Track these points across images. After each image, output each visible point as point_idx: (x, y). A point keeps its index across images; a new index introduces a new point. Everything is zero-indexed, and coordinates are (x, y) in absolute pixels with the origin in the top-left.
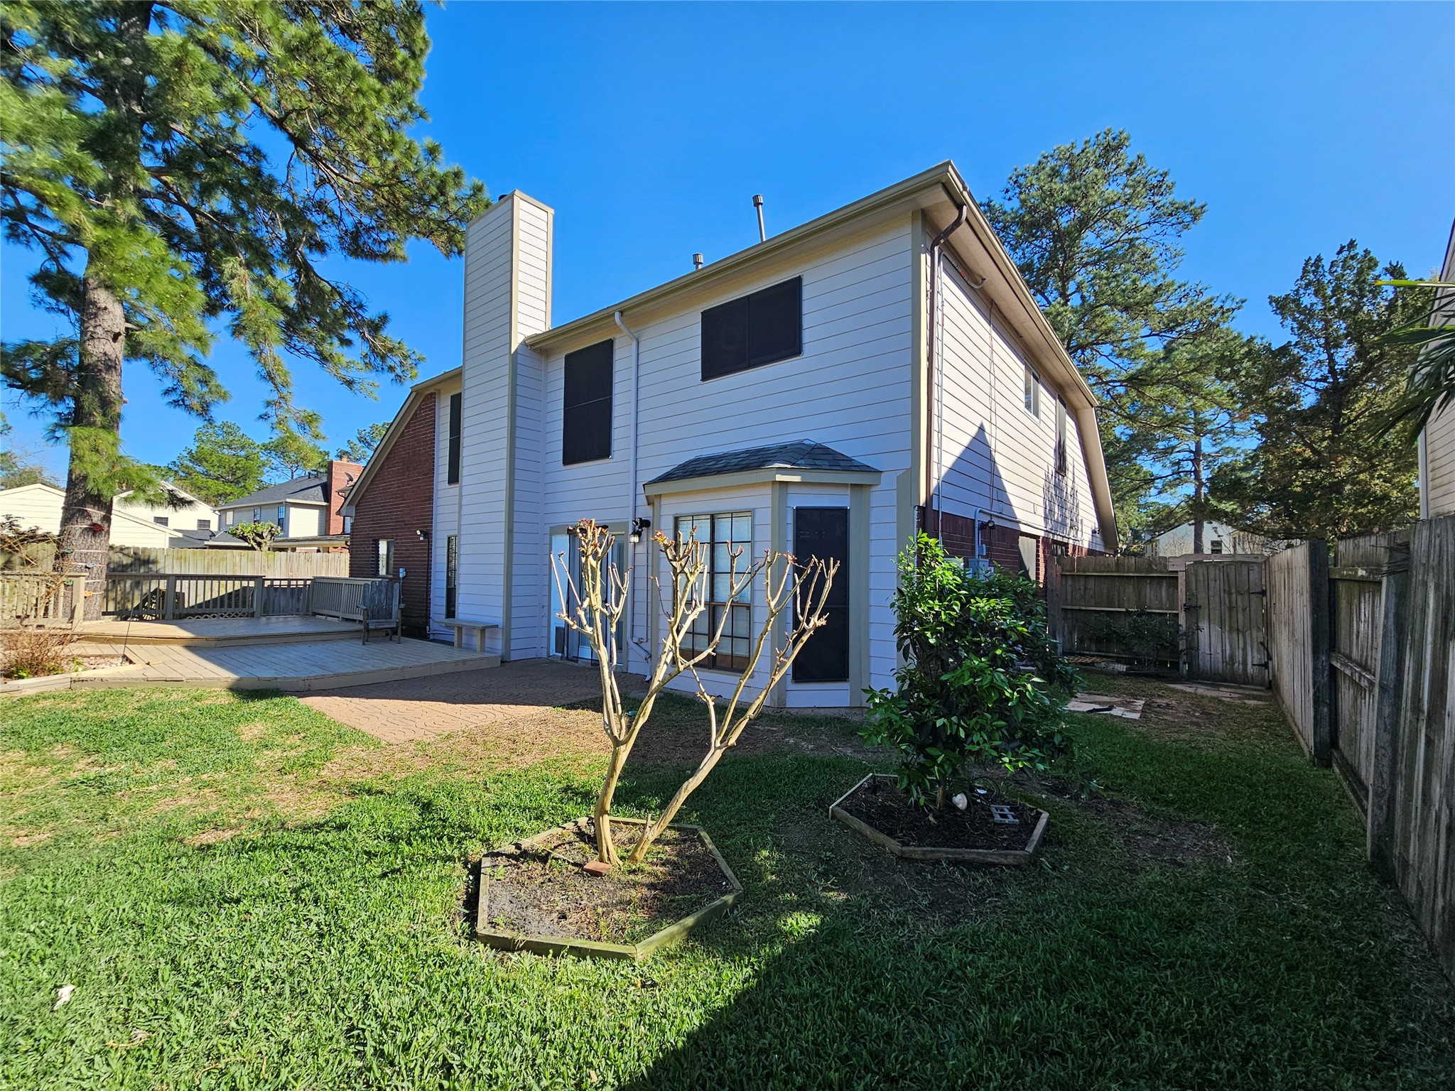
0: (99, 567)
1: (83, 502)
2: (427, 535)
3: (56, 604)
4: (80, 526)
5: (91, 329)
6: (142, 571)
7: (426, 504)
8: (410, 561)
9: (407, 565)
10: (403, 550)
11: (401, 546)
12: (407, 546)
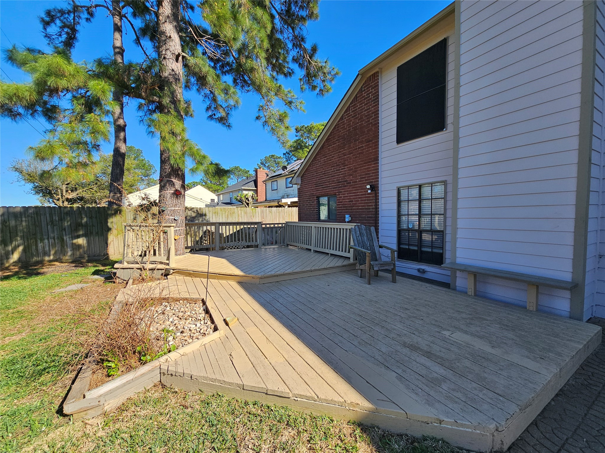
0: (181, 219)
1: (169, 175)
2: (375, 188)
3: (159, 248)
4: (170, 191)
5: (164, 53)
6: (201, 220)
7: (371, 165)
8: (354, 209)
9: (351, 212)
10: (347, 202)
11: (343, 199)
12: (351, 199)
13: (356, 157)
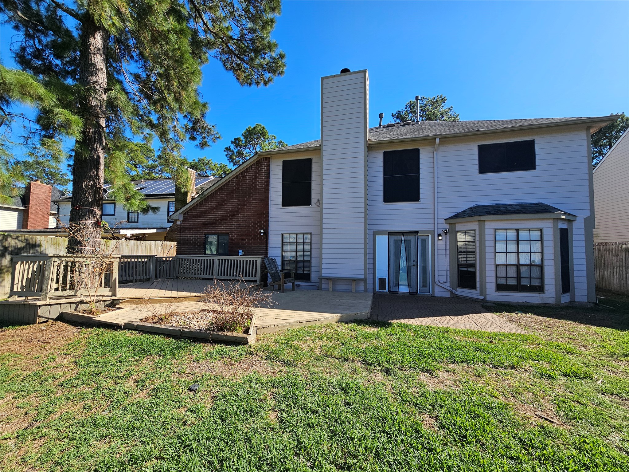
2: (266, 233)
4: (92, 221)
7: (263, 216)
8: (247, 246)
9: (243, 248)
10: (240, 240)
11: (236, 238)
12: (244, 238)
13: (250, 209)
